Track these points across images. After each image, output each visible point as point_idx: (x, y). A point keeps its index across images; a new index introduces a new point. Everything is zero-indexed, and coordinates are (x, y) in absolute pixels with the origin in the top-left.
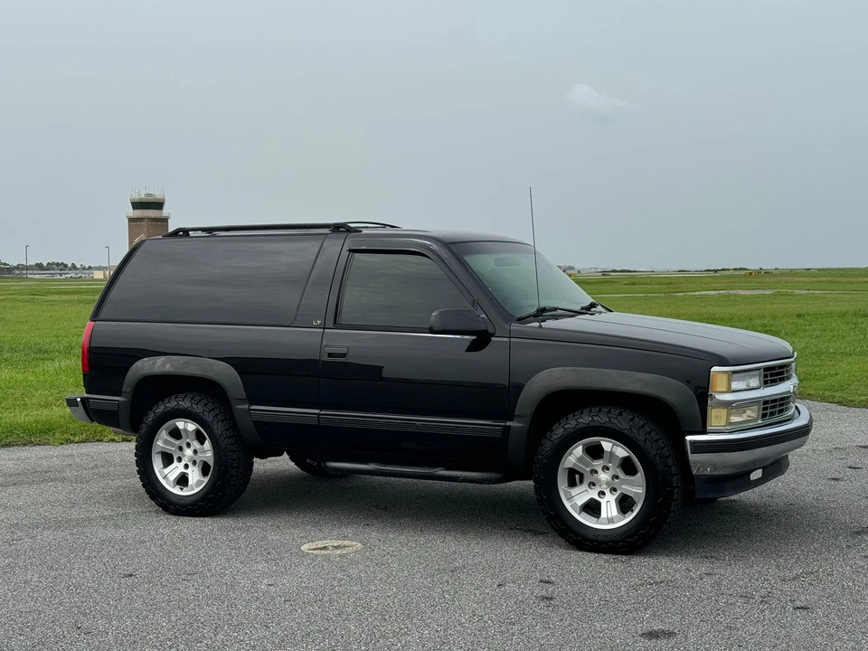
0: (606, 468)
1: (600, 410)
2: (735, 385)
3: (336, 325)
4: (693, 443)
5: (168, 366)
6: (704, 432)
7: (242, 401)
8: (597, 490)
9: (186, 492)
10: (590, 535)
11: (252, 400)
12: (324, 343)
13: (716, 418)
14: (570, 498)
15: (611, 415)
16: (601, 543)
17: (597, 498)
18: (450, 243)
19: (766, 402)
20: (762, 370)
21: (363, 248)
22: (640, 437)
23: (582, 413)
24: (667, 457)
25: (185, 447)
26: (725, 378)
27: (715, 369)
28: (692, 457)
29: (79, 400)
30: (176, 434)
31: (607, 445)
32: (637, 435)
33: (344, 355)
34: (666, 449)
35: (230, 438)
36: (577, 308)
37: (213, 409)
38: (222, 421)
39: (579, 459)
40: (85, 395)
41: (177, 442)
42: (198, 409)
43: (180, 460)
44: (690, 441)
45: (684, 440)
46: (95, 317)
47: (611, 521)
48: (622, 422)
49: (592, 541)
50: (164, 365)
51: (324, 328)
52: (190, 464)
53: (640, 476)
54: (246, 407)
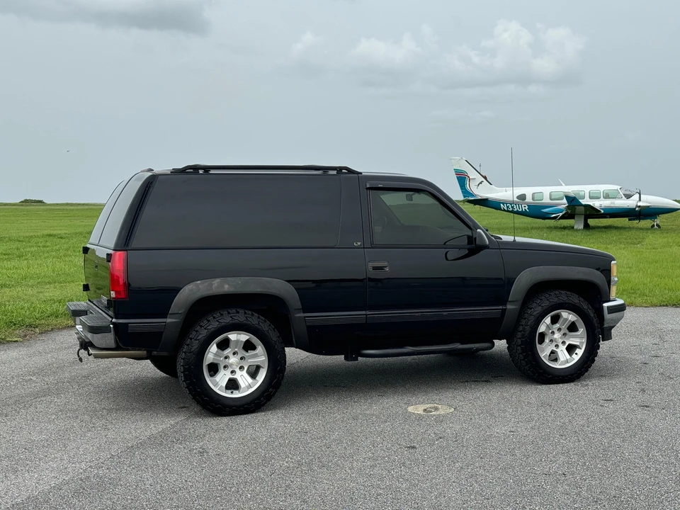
0: (559, 330)
1: (561, 293)
3: (373, 245)
5: (226, 286)
6: (610, 301)
7: (298, 310)
8: (554, 344)
9: (237, 395)
11: (307, 309)
12: (368, 259)
13: (613, 291)
14: (542, 352)
16: (563, 377)
17: (555, 349)
21: (380, 186)
25: (231, 355)
26: (614, 267)
27: (613, 262)
28: (607, 317)
29: (111, 325)
31: (565, 314)
33: (385, 268)
39: (547, 326)
41: (224, 352)
43: (226, 367)
44: (608, 307)
45: (603, 306)
50: (221, 286)
51: (365, 248)
52: (237, 370)
53: (583, 331)
54: (302, 315)
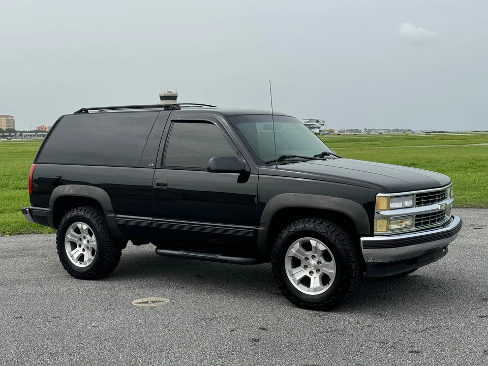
0: (313, 257)
1: (309, 220)
2: (392, 205)
3: (163, 166)
4: (365, 242)
6: (372, 235)
7: (110, 212)
8: (309, 270)
9: (82, 266)
10: (304, 298)
11: (117, 212)
12: (155, 178)
13: (380, 226)
14: (292, 275)
15: (315, 224)
16: (310, 303)
17: (309, 275)
18: (229, 116)
19: (417, 216)
20: (415, 196)
21: (178, 119)
22: (332, 237)
23: (299, 222)
24: (349, 251)
25: (82, 238)
26: (385, 201)
27: (379, 195)
28: (364, 251)
29: (28, 210)
30: (77, 231)
31: (313, 242)
32: (331, 237)
33: (165, 185)
34: (348, 245)
35: (105, 233)
36: (312, 156)
37: (96, 216)
38: (101, 223)
39: (298, 251)
40: (31, 207)
41: (78, 236)
42: (88, 216)
43: (80, 246)
44: (363, 241)
45: (359, 240)
46: (36, 161)
47: (316, 290)
48: (322, 228)
49: (305, 302)
50: (69, 190)
51: (155, 168)
52: (86, 249)
53: (333, 263)
54: (113, 215)
